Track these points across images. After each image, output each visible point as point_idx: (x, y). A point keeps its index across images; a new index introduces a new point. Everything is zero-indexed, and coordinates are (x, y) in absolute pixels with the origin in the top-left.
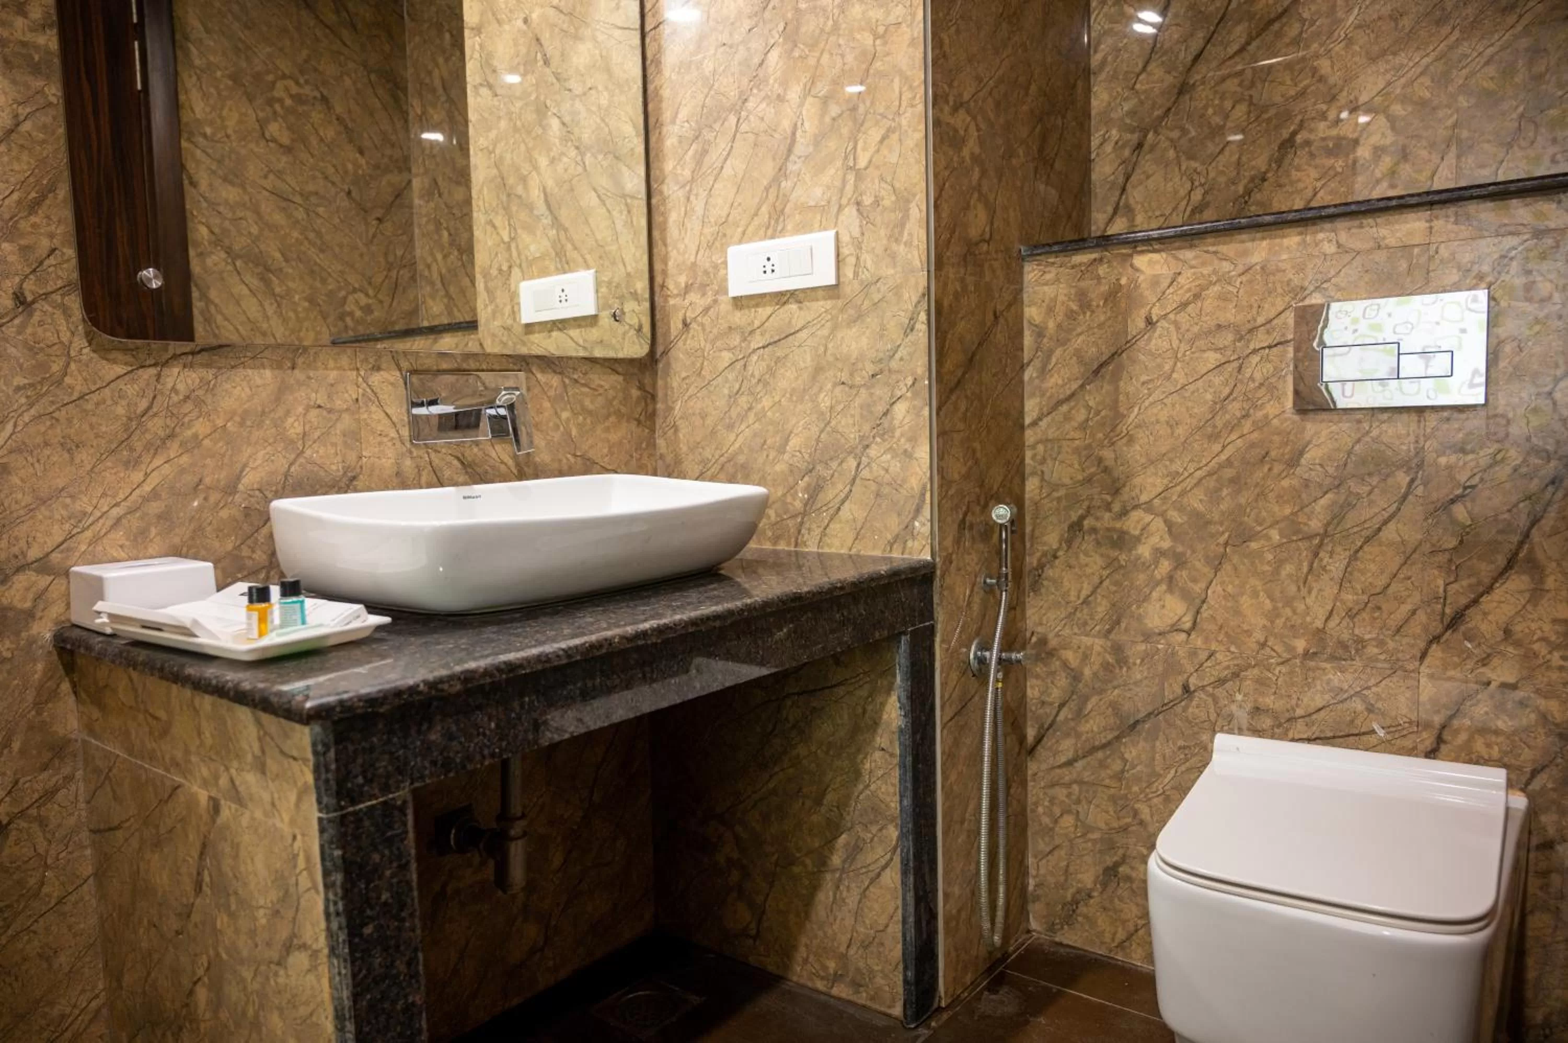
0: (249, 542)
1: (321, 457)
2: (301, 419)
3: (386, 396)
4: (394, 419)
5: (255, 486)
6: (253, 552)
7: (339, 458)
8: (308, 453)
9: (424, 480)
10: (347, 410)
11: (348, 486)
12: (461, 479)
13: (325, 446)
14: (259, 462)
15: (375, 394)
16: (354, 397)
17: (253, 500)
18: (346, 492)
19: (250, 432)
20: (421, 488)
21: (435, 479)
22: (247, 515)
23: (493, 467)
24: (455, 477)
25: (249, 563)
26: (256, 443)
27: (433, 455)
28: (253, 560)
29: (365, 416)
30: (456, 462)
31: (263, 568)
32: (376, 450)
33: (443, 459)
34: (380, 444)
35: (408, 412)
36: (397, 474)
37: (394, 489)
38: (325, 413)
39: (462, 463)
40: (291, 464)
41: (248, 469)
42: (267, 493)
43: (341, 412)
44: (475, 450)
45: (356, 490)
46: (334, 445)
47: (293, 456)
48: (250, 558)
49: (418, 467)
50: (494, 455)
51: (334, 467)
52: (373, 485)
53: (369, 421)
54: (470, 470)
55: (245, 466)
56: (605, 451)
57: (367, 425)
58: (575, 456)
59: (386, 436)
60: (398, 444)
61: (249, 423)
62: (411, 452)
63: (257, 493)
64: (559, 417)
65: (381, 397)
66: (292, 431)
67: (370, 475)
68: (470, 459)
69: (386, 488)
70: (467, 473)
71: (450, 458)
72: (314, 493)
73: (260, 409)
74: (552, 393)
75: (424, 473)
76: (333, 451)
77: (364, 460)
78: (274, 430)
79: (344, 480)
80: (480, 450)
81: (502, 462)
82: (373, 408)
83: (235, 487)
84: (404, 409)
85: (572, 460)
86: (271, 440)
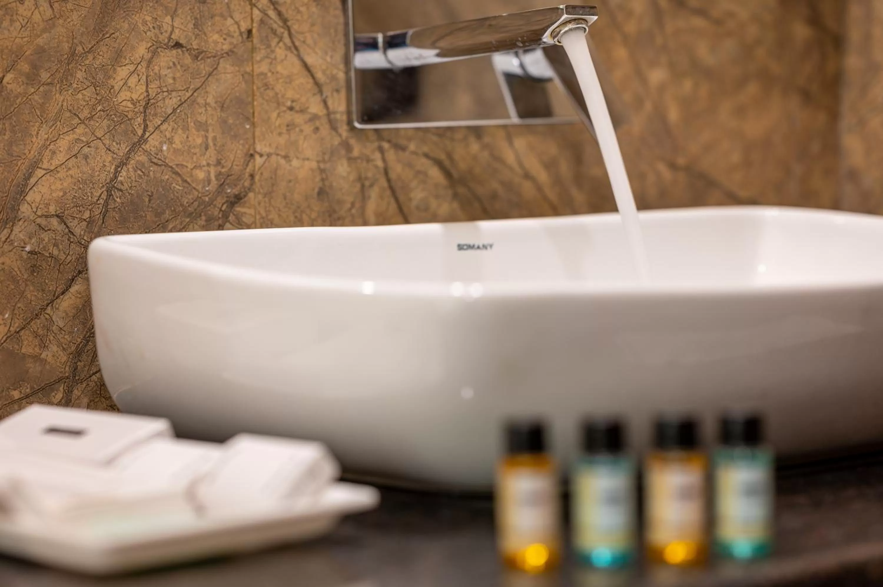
0: (36, 325)
1: (176, 151)
2: (142, 69)
3: (305, 27)
4: (319, 75)
5: (52, 209)
6: (44, 346)
7: (212, 154)
8: (153, 142)
9: (371, 206)
10: (230, 53)
11: (226, 216)
12: (445, 208)
13: (186, 128)
14: (61, 158)
15: (285, 21)
16: (244, 26)
17: (46, 236)
18: (221, 227)
19: (46, 96)
20: (365, 223)
21: (393, 206)
22: (34, 269)
23: (508, 185)
24: (433, 203)
25: (34, 369)
26: (58, 118)
27: (391, 155)
28: (44, 362)
29: (264, 67)
30: (435, 173)
31: (60, 380)
32: (282, 140)
33: (410, 165)
34: (290, 126)
35: (347, 61)
36: (322, 193)
37: (312, 224)
38: (188, 60)
39: (448, 174)
40: (122, 164)
41: (39, 173)
42: (73, 224)
43: (218, 57)
44: (475, 147)
45: (240, 225)
46: (202, 126)
47: (124, 148)
48: (36, 358)
49: (360, 179)
50: (510, 157)
51: (201, 175)
52: (273, 215)
53: (271, 79)
54: (461, 190)
55: (35, 165)
56: (736, 157)
57: (267, 86)
58: (673, 166)
59: (302, 111)
60: (325, 130)
61: (45, 76)
62: (348, 148)
63: (55, 222)
64: (644, 81)
65: (295, 27)
66: (124, 95)
67: (269, 194)
68: (463, 166)
69: (299, 223)
70: (455, 196)
71: (424, 163)
72: (162, 228)
73: (66, 46)
74: (631, 27)
75: (374, 193)
76: (199, 141)
77: (259, 160)
78: (89, 93)
79: (219, 201)
80: (485, 147)
81: (527, 176)
82: (280, 52)
83: (15, 209)
84: (339, 56)
85: (666, 174)
86: (85, 113)
